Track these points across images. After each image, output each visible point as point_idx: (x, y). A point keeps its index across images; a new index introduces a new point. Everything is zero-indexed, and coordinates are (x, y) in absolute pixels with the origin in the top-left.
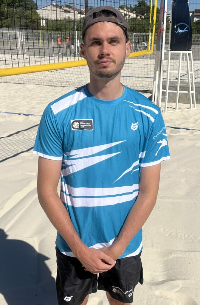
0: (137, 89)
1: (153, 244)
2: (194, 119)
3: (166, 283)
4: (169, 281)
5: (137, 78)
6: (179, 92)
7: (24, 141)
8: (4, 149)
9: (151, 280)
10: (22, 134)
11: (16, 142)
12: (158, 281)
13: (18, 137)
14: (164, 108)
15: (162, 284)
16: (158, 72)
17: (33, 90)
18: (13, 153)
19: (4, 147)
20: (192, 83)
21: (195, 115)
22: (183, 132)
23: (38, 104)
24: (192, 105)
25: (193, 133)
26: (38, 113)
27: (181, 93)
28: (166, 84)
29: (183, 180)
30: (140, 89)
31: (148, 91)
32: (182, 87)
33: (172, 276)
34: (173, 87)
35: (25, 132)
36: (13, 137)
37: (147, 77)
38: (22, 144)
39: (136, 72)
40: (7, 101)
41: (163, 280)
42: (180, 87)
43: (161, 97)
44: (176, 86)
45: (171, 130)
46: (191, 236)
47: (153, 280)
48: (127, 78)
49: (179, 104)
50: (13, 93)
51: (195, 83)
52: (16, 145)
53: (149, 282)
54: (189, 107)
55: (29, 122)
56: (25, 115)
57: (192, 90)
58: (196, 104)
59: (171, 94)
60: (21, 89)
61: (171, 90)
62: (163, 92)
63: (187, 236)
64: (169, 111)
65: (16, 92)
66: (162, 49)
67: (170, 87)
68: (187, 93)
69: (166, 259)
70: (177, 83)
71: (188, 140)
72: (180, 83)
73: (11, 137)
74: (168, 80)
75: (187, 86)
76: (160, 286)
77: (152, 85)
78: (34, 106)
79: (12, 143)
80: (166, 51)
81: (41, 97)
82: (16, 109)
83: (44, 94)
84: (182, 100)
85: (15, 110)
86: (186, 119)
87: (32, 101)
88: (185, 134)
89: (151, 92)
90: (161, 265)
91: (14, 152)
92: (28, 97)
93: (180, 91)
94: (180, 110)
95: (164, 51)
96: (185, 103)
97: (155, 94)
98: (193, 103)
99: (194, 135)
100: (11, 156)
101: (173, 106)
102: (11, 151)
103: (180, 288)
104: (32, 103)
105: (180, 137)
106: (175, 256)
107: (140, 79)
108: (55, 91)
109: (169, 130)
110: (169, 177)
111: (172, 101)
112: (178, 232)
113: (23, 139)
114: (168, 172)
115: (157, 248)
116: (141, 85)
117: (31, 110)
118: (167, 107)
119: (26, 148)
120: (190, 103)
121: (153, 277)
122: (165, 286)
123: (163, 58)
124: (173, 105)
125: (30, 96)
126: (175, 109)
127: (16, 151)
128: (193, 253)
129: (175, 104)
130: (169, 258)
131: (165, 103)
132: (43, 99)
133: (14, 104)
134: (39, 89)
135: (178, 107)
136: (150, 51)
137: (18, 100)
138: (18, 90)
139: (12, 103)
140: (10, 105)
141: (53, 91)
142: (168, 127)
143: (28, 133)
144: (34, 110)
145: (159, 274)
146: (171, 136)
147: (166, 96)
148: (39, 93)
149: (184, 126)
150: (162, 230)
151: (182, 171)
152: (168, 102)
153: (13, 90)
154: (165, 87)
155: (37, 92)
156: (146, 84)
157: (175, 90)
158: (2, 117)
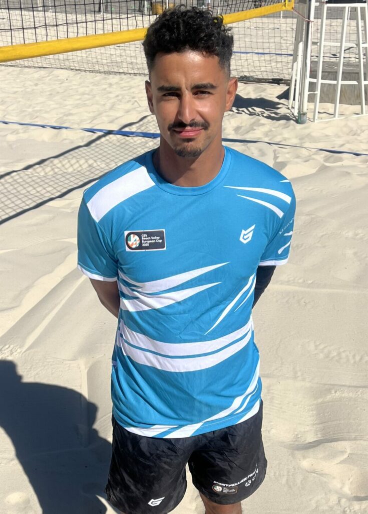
0: (261, 77)
1: (296, 373)
3: (321, 447)
4: (326, 443)
5: (260, 55)
6: (341, 82)
7: (54, 177)
8: (18, 194)
9: (294, 440)
10: (51, 164)
11: (39, 180)
12: (307, 442)
13: (44, 169)
14: (313, 114)
15: (314, 449)
16: (301, 46)
17: (67, 79)
18: (34, 201)
19: (19, 189)
22: (348, 160)
23: (77, 106)
24: (365, 108)
25: (367, 161)
26: (78, 124)
27: (344, 85)
28: (316, 67)
29: (350, 252)
30: (267, 78)
31: (281, 80)
32: (348, 73)
33: (331, 433)
34: (329, 73)
35: (56, 161)
36: (34, 170)
37: (280, 53)
38: (51, 183)
39: (260, 45)
40: (19, 102)
41: (316, 439)
42: (343, 73)
43: (307, 93)
44: (335, 71)
45: (326, 156)
47: (296, 441)
48: (243, 55)
49: (341, 105)
50: (31, 86)
52: (41, 186)
53: (290, 444)
54: (359, 111)
55: (62, 141)
56: (54, 128)
57: (365, 79)
59: (325, 86)
60: (43, 77)
61: (325, 79)
62: (310, 83)
63: (358, 358)
64: (321, 119)
65: (36, 85)
66: (310, 1)
67: (324, 73)
68: (355, 85)
69: (320, 400)
70: (337, 64)
71: (358, 175)
72: (344, 65)
73: (30, 170)
75: (356, 71)
76: (311, 452)
77: (290, 70)
78: (70, 110)
79: (33, 181)
80: (318, 4)
81: (84, 94)
82: (37, 117)
83: (88, 87)
84: (345, 97)
85: (36, 120)
86: (354, 135)
87: (65, 100)
88: (351, 163)
89: (287, 83)
90: (311, 413)
91: (36, 198)
92: (58, 93)
93: (342, 80)
94: (343, 118)
95: (314, 4)
96: (351, 105)
97: (295, 86)
100: (31, 206)
101: (328, 110)
102: (30, 197)
103: (347, 456)
104: (66, 106)
105: (346, 170)
106: (336, 395)
107: (267, 57)
108: (108, 81)
109: (323, 156)
110: (324, 247)
111: (327, 99)
112: (341, 350)
113: (51, 173)
114: (322, 236)
115: (304, 380)
116: (269, 69)
117: (65, 118)
118: (319, 112)
119: (59, 191)
121: (297, 435)
122: (320, 452)
123: (312, 18)
124: (329, 107)
125: (62, 91)
126: (334, 115)
127: (41, 197)
129: (334, 105)
130: (326, 400)
131: (313, 103)
132: (86, 96)
133: (34, 107)
134: (78, 78)
135: (339, 112)
136: (288, 5)
137: (41, 99)
138: (39, 79)
139: (30, 106)
140: (25, 109)
141: (105, 81)
142: (321, 150)
143: (60, 162)
144: (70, 118)
145: (308, 428)
146: (327, 167)
147: (317, 91)
148: (79, 85)
149: (350, 149)
150: (312, 347)
151: (347, 234)
152: (320, 102)
153: (30, 81)
154: (315, 73)
155: (74, 83)
156: (278, 68)
157: (334, 80)
158: (12, 133)
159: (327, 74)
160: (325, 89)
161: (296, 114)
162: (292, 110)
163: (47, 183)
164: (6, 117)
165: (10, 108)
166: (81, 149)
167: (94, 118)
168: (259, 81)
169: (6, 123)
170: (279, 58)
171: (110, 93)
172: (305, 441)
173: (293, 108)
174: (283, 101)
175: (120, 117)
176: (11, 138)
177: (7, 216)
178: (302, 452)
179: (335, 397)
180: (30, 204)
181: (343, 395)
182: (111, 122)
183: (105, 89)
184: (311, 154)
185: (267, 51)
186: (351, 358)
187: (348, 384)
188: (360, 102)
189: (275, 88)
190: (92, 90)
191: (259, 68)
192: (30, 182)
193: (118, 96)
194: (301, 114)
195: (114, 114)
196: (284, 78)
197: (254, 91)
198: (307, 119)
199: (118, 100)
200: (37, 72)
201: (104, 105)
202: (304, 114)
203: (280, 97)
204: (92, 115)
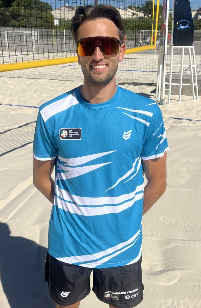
0: (142, 82)
1: (153, 233)
2: (197, 110)
3: (164, 274)
4: (167, 271)
5: (142, 72)
6: (182, 84)
7: (32, 132)
8: (13, 140)
9: (150, 269)
10: (31, 126)
11: (25, 133)
12: (157, 271)
13: (27, 128)
14: (168, 100)
15: (161, 275)
16: (161, 66)
17: (44, 84)
18: (21, 144)
19: (14, 138)
20: (194, 76)
21: (198, 106)
22: (185, 123)
24: (195, 97)
25: (195, 123)
27: (184, 86)
29: (184, 169)
30: (145, 83)
31: (153, 84)
32: (186, 80)
33: (170, 266)
36: (23, 128)
39: (142, 67)
40: (19, 95)
42: (183, 80)
43: (164, 89)
44: (179, 79)
45: (174, 121)
46: (191, 225)
48: (133, 72)
49: (182, 96)
50: (25, 87)
51: (198, 76)
52: (25, 136)
53: (148, 272)
54: (192, 99)
56: (35, 107)
57: (194, 83)
58: (199, 96)
59: (174, 86)
60: (32, 83)
61: (175, 83)
62: (166, 85)
63: (186, 225)
64: (172, 103)
65: (28, 87)
66: (164, 44)
67: (173, 80)
68: (190, 86)
69: (165, 248)
70: (180, 76)
71: (191, 130)
72: (183, 76)
73: (21, 129)
74: (171, 74)
75: (190, 79)
76: (158, 276)
77: (156, 79)
78: (44, 99)
79: (22, 134)
80: (169, 46)
81: (51, 91)
82: (27, 102)
83: (54, 88)
85: (26, 104)
86: (189, 110)
87: (42, 94)
88: (187, 124)
89: (155, 85)
90: (160, 254)
91: (22, 142)
92: (39, 90)
94: (183, 102)
95: (166, 46)
96: (188, 95)
97: (159, 87)
98: (195, 95)
99: (197, 126)
100: (19, 146)
101: (176, 98)
102: (19, 142)
103: (178, 280)
104: (42, 97)
105: (183, 128)
106: (174, 245)
107: (145, 73)
109: (172, 121)
110: (171, 167)
111: (176, 93)
112: (178, 221)
115: (157, 236)
116: (146, 78)
117: (41, 103)
118: (171, 99)
121: (152, 267)
123: (166, 53)
124: (177, 96)
125: (41, 90)
126: (178, 100)
127: (24, 142)
128: (192, 242)
130: (168, 248)
131: (168, 95)
133: (26, 98)
134: (50, 83)
135: (181, 99)
137: (30, 94)
138: (30, 84)
139: (24, 97)
140: (21, 99)
141: (63, 85)
142: (171, 118)
145: (158, 263)
146: (174, 126)
147: (169, 89)
148: (50, 87)
149: (186, 117)
150: (162, 218)
151: (183, 160)
152: (171, 94)
153: (25, 85)
154: (168, 80)
155: (47, 86)
156: (150, 78)
157: (179, 83)
158: (13, 110)
159: (175, 80)
160: (175, 88)
161: (159, 100)
162: (157, 98)
163: (28, 135)
164: (12, 102)
165: (14, 98)
168: (142, 84)
169: (11, 105)
174: (153, 94)
176: (13, 112)
177: (6, 151)
178: (154, 276)
180: (19, 145)
181: (178, 245)
183: (63, 89)
184: (166, 120)
185: (147, 70)
186: (182, 225)
187: (180, 239)
188: (192, 94)
189: (149, 88)
190: (57, 89)
194: (161, 100)
197: (139, 89)
198: (165, 102)
200: (30, 80)
202: (163, 100)
203: (152, 92)
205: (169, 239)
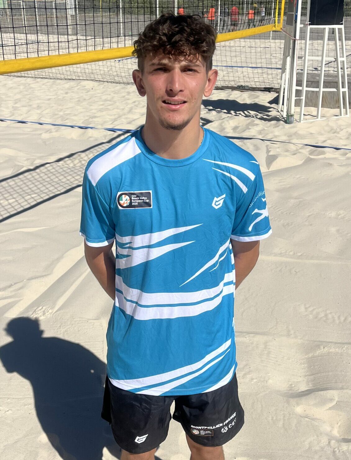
0: (254, 86)
1: (289, 331)
2: (347, 132)
3: (312, 395)
4: (316, 391)
5: (254, 69)
6: (322, 90)
7: (81, 168)
8: (51, 181)
9: (289, 389)
10: (79, 158)
11: (69, 170)
12: (300, 391)
13: (73, 162)
14: (299, 116)
15: (307, 397)
16: (289, 59)
17: (92, 89)
18: (65, 188)
19: (52, 178)
20: (343, 77)
21: (349, 126)
22: (329, 154)
24: (343, 110)
25: (346, 154)
26: (102, 125)
27: (325, 92)
28: (302, 77)
29: (333, 230)
30: (260, 87)
31: (272, 88)
32: (328, 82)
33: (321, 383)
34: (312, 82)
35: (83, 155)
36: (65, 162)
37: (270, 67)
39: (253, 60)
40: (53, 107)
41: (307, 389)
42: (324, 82)
43: (294, 98)
44: (317, 80)
45: (311, 150)
47: (291, 390)
48: (239, 69)
49: (322, 108)
50: (62, 94)
51: (348, 75)
52: (70, 175)
53: (286, 393)
54: (338, 114)
55: (88, 139)
56: (81, 128)
57: (343, 87)
58: (349, 108)
59: (309, 93)
60: (73, 87)
61: (310, 87)
62: (297, 90)
63: (342, 319)
64: (306, 120)
65: (67, 93)
66: (296, 22)
67: (308, 83)
68: (334, 92)
69: (310, 355)
70: (319, 76)
71: (338, 165)
72: (325, 76)
73: (61, 162)
74: (306, 72)
75: (335, 81)
76: (303, 399)
77: (279, 80)
78: (95, 113)
79: (64, 171)
80: (302, 26)
81: (106, 100)
82: (67, 119)
83: (110, 95)
84: (326, 102)
85: (66, 121)
86: (334, 133)
87: (91, 106)
88: (333, 156)
89: (277, 91)
90: (303, 366)
91: (67, 185)
92: (85, 99)
93: (323, 88)
94: (324, 119)
95: (299, 26)
96: (331, 108)
97: (284, 93)
98: (344, 108)
99: (348, 159)
100: (62, 191)
101: (312, 113)
102: (61, 184)
103: (336, 403)
104: (92, 110)
105: (326, 161)
106: (325, 350)
107: (260, 71)
108: (127, 90)
109: (308, 150)
110: (311, 225)
111: (310, 104)
112: (328, 312)
113: (79, 164)
114: (309, 216)
115: (296, 337)
116: (261, 79)
117: (91, 120)
118: (304, 115)
120: (339, 107)
121: (291, 385)
122: (311, 400)
123: (298, 37)
124: (313, 110)
125: (88, 98)
126: (317, 116)
127: (70, 184)
129: (317, 108)
130: (315, 355)
131: (300, 107)
132: (108, 102)
133: (65, 112)
134: (102, 87)
135: (321, 114)
136: (278, 26)
137: (71, 105)
138: (69, 89)
139: (61, 110)
140: (57, 113)
141: (123, 90)
142: (306, 145)
143: (87, 155)
144: (95, 120)
145: (300, 379)
146: (311, 159)
147: (303, 96)
148: (102, 93)
149: (331, 144)
150: (302, 309)
151: (330, 215)
152: (305, 106)
153: (62, 90)
154: (300, 82)
155: (98, 91)
156: (269, 79)
157: (316, 88)
158: (46, 132)
159: (310, 83)
160: (309, 95)
161: (285, 116)
162: (282, 113)
163: (75, 173)
164: (42, 119)
165: (44, 112)
166: (104, 145)
167: (115, 120)
168: (254, 89)
169: (41, 124)
170: (270, 71)
171: (128, 99)
172: (298, 390)
173: (282, 111)
174: (273, 105)
175: (136, 119)
176: (45, 136)
177: (41, 200)
178: (295, 399)
179: (323, 352)
181: (331, 350)
182: (129, 123)
183: (124, 97)
184: (298, 148)
185: (259, 65)
186: (336, 318)
187: (334, 340)
188: (339, 106)
189: (266, 95)
190: (113, 98)
191: (253, 79)
192: (62, 172)
193: (134, 102)
194: (289, 116)
195: (131, 116)
196: (274, 87)
197: (249, 97)
198: (295, 120)
199: (135, 105)
200: (68, 83)
201: (123, 109)
202: (292, 116)
203: (270, 102)
204: (113, 117)
205: (316, 341)
